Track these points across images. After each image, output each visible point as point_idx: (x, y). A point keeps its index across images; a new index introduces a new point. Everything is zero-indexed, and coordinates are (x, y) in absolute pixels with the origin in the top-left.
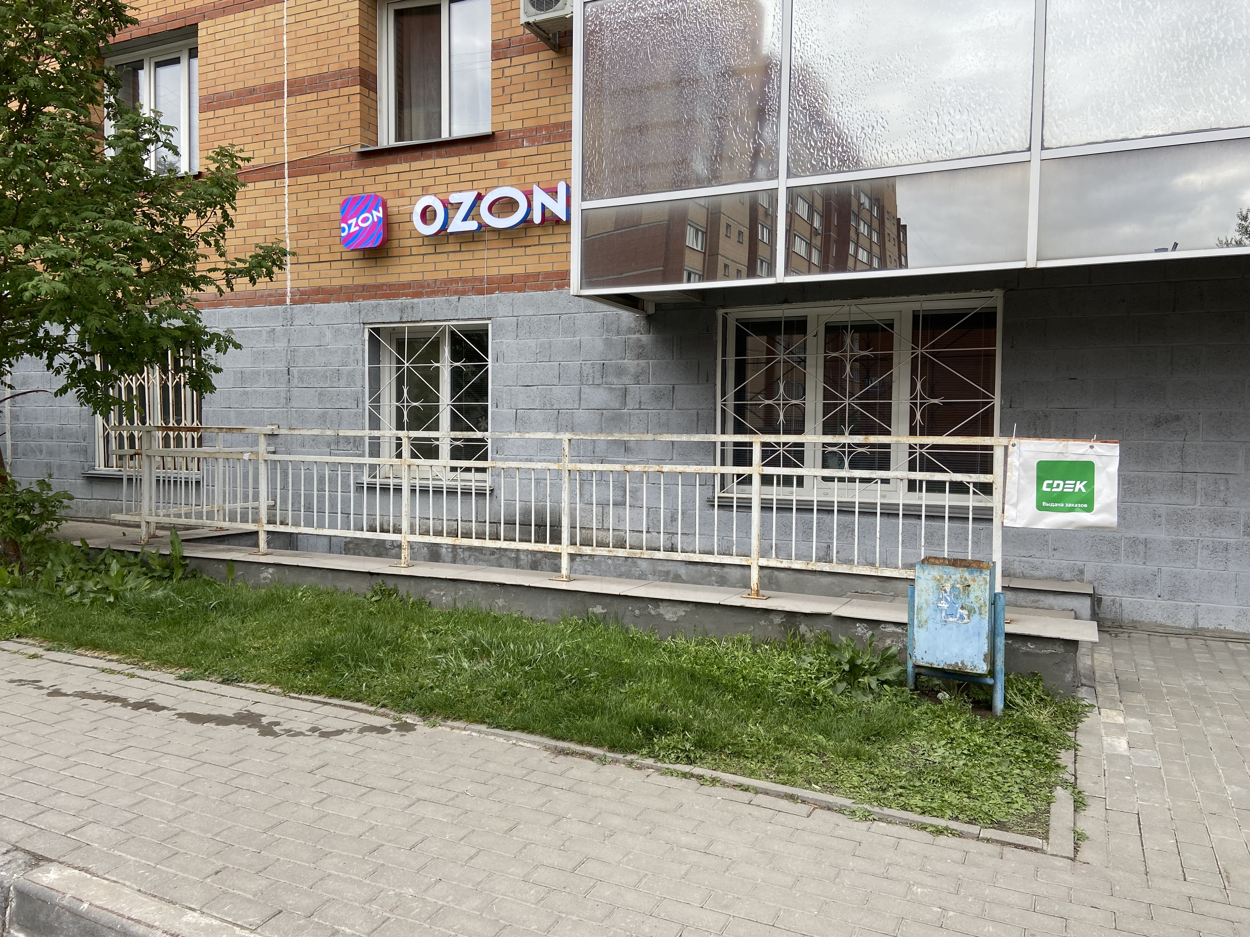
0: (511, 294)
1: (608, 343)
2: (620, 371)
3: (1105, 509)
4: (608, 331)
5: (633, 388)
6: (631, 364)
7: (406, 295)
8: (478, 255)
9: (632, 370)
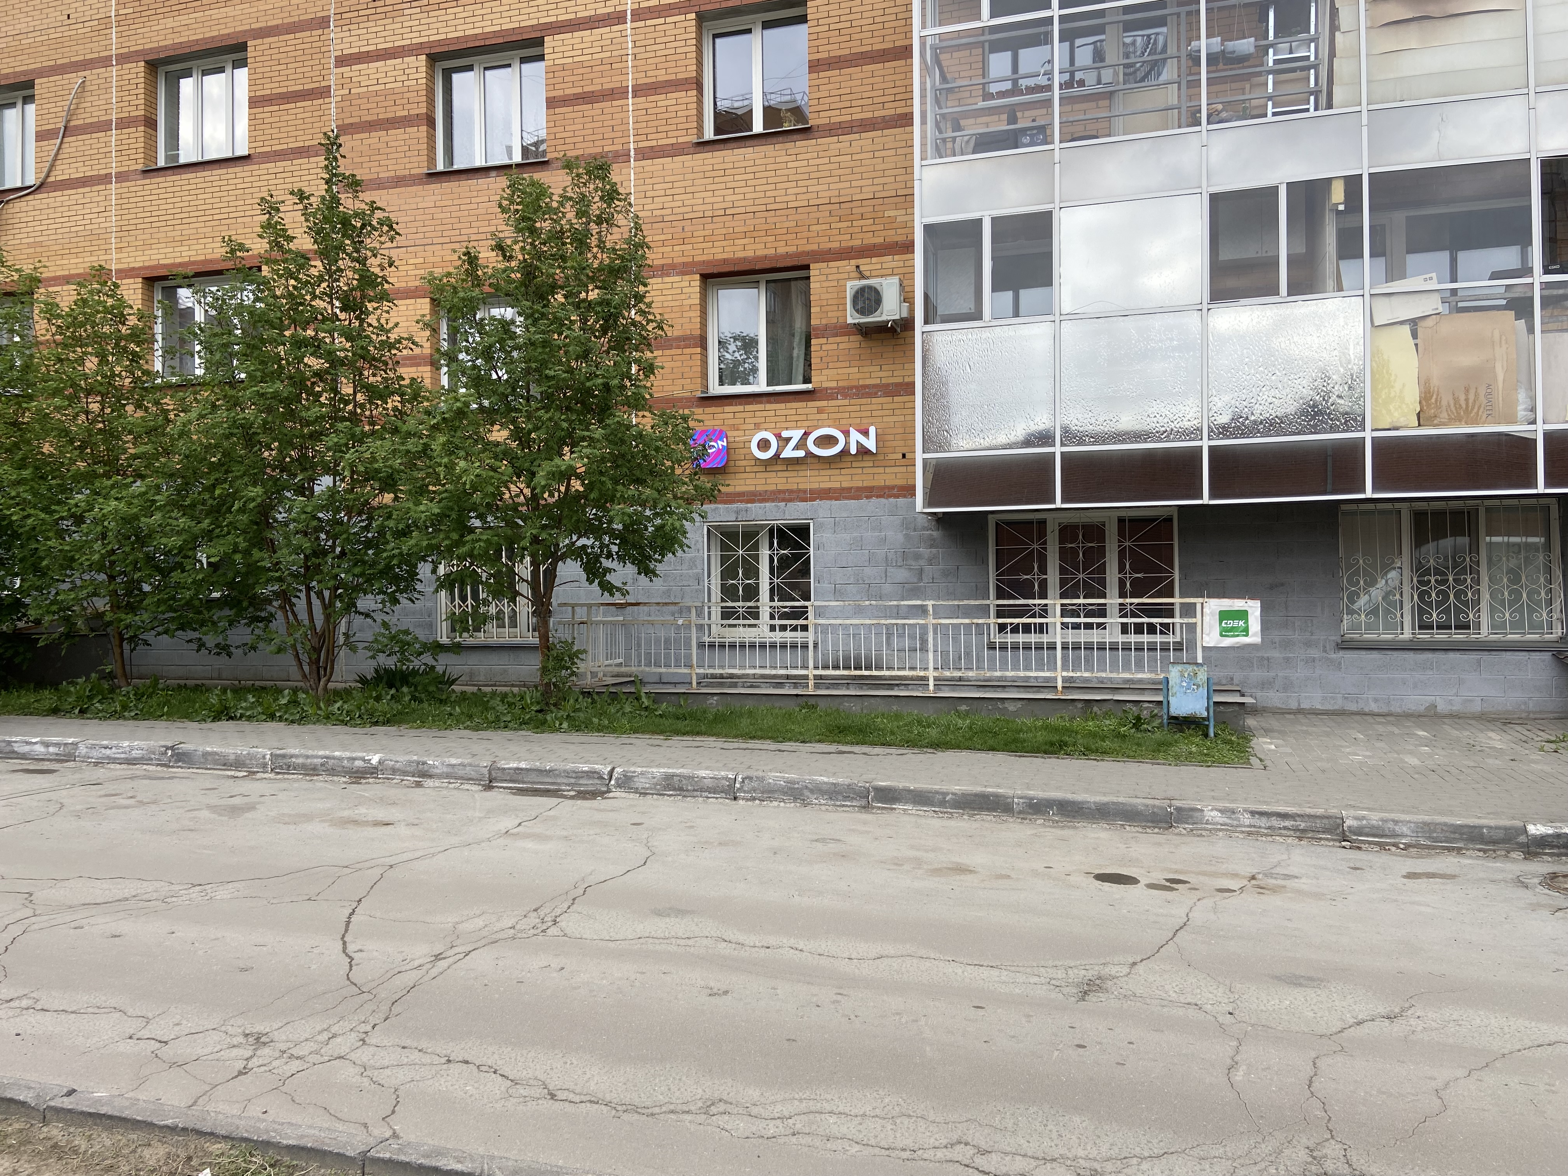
0: (828, 502)
1: (907, 536)
2: (917, 557)
3: (1255, 635)
4: (907, 528)
5: (927, 568)
6: (925, 551)
7: (738, 501)
8: (801, 473)
9: (926, 556)
